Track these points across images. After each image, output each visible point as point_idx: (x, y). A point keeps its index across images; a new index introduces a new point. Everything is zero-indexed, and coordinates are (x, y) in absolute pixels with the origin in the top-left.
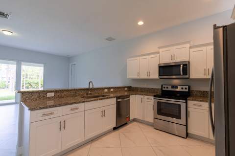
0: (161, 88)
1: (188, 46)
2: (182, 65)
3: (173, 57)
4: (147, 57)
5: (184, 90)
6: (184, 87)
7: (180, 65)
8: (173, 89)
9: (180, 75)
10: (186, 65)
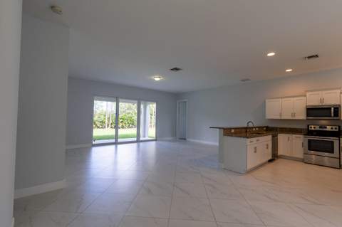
0: (306, 127)
1: (339, 91)
2: (333, 109)
3: (322, 100)
4: (292, 99)
5: (334, 130)
6: (334, 127)
7: (331, 108)
8: (321, 129)
9: (331, 116)
10: (338, 108)
